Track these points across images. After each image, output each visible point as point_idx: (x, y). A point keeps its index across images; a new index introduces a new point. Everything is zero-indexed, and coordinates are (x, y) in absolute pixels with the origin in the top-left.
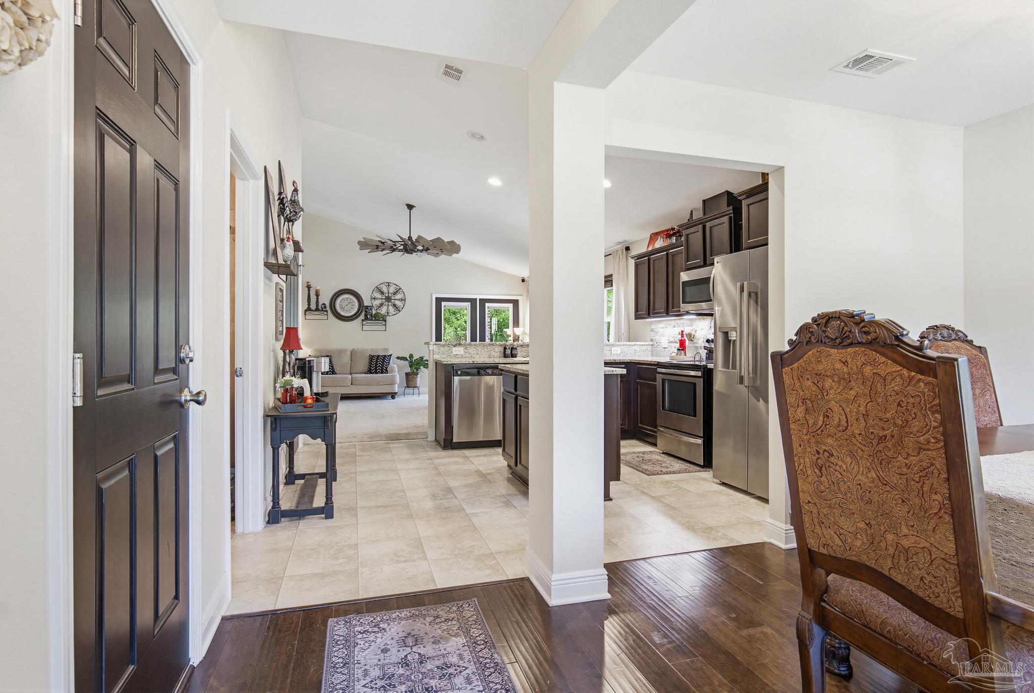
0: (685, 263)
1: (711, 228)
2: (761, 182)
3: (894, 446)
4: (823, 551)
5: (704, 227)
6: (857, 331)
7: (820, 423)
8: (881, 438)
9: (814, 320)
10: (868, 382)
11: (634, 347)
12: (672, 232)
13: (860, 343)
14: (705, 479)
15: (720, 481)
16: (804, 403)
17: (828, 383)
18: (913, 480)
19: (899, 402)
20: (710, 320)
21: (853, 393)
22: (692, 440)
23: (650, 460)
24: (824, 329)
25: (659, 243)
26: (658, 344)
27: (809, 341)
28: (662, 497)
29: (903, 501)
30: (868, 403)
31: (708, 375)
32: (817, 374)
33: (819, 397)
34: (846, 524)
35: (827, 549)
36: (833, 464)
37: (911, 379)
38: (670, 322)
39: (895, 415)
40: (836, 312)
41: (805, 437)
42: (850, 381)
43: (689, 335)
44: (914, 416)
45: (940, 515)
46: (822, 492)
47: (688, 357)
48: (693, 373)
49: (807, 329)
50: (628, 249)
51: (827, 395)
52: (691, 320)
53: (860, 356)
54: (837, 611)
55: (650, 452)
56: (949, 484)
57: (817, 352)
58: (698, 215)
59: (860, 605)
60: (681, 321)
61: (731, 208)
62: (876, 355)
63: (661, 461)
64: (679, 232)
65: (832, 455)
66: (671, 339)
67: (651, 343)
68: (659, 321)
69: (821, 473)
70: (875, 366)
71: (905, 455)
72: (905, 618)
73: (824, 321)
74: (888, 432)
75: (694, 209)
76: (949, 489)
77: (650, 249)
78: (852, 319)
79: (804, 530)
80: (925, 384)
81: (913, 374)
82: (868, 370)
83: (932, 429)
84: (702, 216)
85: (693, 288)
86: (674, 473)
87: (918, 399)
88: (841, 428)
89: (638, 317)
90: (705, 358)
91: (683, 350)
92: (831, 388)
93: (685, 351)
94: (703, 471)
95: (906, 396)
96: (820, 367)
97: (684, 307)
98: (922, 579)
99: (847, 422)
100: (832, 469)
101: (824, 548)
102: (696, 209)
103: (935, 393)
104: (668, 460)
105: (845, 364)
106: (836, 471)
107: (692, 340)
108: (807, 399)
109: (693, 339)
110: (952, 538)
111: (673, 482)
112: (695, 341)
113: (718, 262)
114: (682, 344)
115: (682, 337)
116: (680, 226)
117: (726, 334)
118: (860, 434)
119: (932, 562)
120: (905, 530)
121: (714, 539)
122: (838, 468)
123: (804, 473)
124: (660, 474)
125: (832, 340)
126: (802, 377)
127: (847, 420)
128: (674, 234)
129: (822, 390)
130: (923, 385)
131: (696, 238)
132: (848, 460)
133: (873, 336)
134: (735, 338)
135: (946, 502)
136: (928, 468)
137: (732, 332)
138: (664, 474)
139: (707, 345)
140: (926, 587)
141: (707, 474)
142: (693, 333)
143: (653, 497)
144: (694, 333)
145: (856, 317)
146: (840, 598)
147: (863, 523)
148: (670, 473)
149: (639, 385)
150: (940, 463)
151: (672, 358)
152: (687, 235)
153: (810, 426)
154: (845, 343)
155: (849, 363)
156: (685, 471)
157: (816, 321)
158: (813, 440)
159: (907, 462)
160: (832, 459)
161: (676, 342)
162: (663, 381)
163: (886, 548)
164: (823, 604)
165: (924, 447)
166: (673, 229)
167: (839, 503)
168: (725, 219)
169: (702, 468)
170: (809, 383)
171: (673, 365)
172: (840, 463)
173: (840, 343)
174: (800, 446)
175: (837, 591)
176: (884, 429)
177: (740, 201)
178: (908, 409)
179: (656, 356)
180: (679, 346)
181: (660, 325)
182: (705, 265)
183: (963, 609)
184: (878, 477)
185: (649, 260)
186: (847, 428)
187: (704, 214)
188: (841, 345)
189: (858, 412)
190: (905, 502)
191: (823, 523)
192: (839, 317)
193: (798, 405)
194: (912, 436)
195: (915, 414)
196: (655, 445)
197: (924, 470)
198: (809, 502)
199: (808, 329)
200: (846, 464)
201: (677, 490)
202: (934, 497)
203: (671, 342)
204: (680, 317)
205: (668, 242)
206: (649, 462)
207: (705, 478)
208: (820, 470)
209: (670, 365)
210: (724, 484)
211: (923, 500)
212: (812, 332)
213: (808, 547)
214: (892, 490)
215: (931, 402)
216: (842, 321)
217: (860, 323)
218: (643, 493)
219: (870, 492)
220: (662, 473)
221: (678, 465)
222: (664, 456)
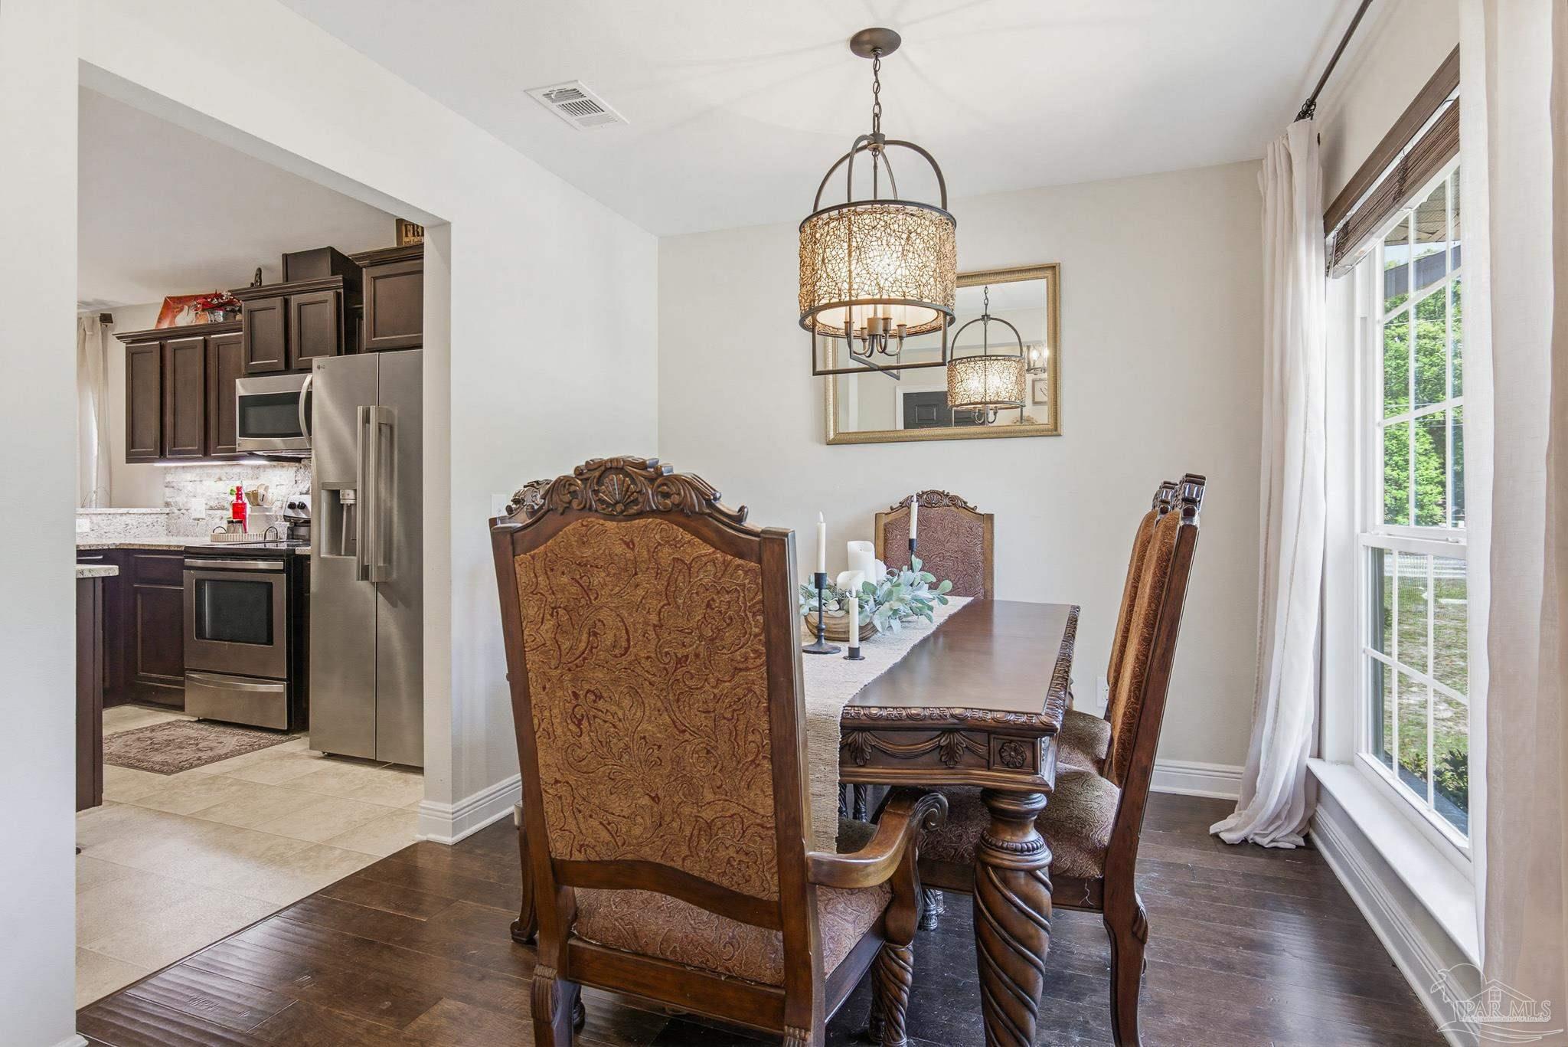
0: (247, 364)
1: (300, 306)
2: (395, 246)
3: (698, 670)
4: (578, 857)
5: (286, 303)
6: (650, 492)
7: (583, 645)
8: (680, 659)
9: (579, 472)
10: (664, 573)
11: (124, 518)
12: (215, 301)
13: (653, 513)
14: (293, 756)
15: (324, 753)
16: (555, 614)
17: (598, 578)
18: (725, 718)
19: (708, 601)
20: (295, 469)
21: (641, 592)
22: (263, 688)
23: (169, 742)
24: (596, 488)
25: (185, 318)
26: (182, 511)
27: (568, 507)
28: (205, 812)
29: (708, 752)
30: (662, 607)
31: (297, 567)
32: (579, 564)
33: (583, 602)
34: (619, 805)
35: (586, 851)
36: (602, 712)
37: (726, 565)
38: (210, 471)
39: (703, 622)
40: (617, 460)
41: (554, 673)
42: (636, 574)
43: (254, 497)
44: (728, 621)
45: (757, 762)
46: (580, 761)
47: (252, 535)
48: (262, 565)
49: (565, 486)
50: (106, 319)
51: (596, 599)
52: (258, 467)
53: (655, 532)
54: (595, 945)
55: (169, 723)
56: (769, 716)
57: (583, 525)
58: (273, 277)
59: (630, 923)
60: (237, 470)
61: (340, 277)
62: (678, 530)
63: (196, 739)
64: (230, 303)
65: (601, 697)
66: (213, 503)
67: (167, 510)
68: (183, 467)
69: (581, 729)
70: (676, 547)
71: (712, 681)
72: (692, 922)
73: (597, 474)
74: (691, 648)
75: (266, 268)
76: (770, 722)
77: (165, 325)
78: (643, 472)
79: (545, 829)
80: (746, 573)
81: (729, 557)
82: (666, 555)
83: (752, 637)
84: (281, 282)
85: (265, 411)
86: (226, 756)
87: (735, 595)
88: (617, 652)
89: (131, 458)
90: (285, 537)
91: (240, 522)
92: (604, 585)
93: (245, 526)
94: (287, 741)
95: (718, 593)
96: (587, 552)
97: (245, 444)
98: (729, 862)
99: (628, 640)
100: (599, 721)
101: (580, 852)
102: (270, 269)
103: (757, 584)
104: (211, 733)
105: (628, 546)
106: (605, 722)
107: (258, 505)
108: (560, 607)
109: (261, 503)
110: (770, 791)
111: (229, 775)
112: (265, 506)
113: (319, 367)
114: (239, 511)
115: (238, 498)
116: (235, 293)
117: (335, 494)
118: (648, 658)
119: (744, 832)
120: (709, 796)
121: (327, 867)
122: (609, 717)
123: (549, 734)
124: (196, 766)
125: (608, 505)
126: (552, 570)
127: (629, 636)
128: (220, 306)
129: (586, 591)
130: (743, 573)
131: (270, 322)
132: (626, 702)
133: (676, 499)
134: (352, 502)
135: (765, 742)
136: (745, 696)
137: (348, 491)
138: (207, 762)
139: (290, 513)
140: (734, 871)
141: (297, 745)
142: (261, 491)
143: (185, 819)
144: (265, 493)
145: (649, 469)
146: (598, 922)
147: (647, 797)
148: (219, 758)
149: (139, 596)
150: (761, 688)
151: (215, 538)
152: (251, 313)
153: (564, 652)
154: (631, 511)
155: (637, 544)
156: (252, 748)
157: (581, 474)
158: (567, 677)
159: (716, 691)
160: (600, 704)
161: (223, 508)
162: (199, 584)
163: (681, 828)
164: (573, 942)
165: (741, 666)
166: (219, 296)
167: (609, 774)
168: (330, 295)
169: (287, 734)
170: (565, 579)
171: (215, 552)
172: (614, 708)
173: (622, 512)
174: (544, 688)
175: (592, 912)
176: (684, 646)
177: (359, 269)
178: (720, 612)
179: (178, 534)
180: (231, 515)
181: (189, 476)
182: (288, 369)
183: (780, 887)
184: (674, 722)
185: (162, 347)
186: (627, 649)
187: (287, 278)
188: (624, 514)
189: (646, 623)
190: (712, 753)
191: (580, 812)
192: (622, 469)
193: (543, 618)
194: (725, 651)
195: (731, 618)
196: (180, 708)
197: (739, 699)
198: (557, 782)
199: (567, 487)
200: (621, 708)
201: (239, 790)
202: (751, 738)
203: (212, 508)
204: (235, 463)
205: (206, 319)
206: (168, 745)
207: (293, 753)
208: (579, 725)
209: (211, 552)
210: (330, 756)
211: (736, 744)
212: (575, 491)
213: (551, 857)
214: (691, 738)
215: (752, 599)
216: (627, 475)
217: (656, 479)
218: (162, 814)
219: (660, 747)
220: (201, 762)
221: (231, 739)
222: (201, 726)
